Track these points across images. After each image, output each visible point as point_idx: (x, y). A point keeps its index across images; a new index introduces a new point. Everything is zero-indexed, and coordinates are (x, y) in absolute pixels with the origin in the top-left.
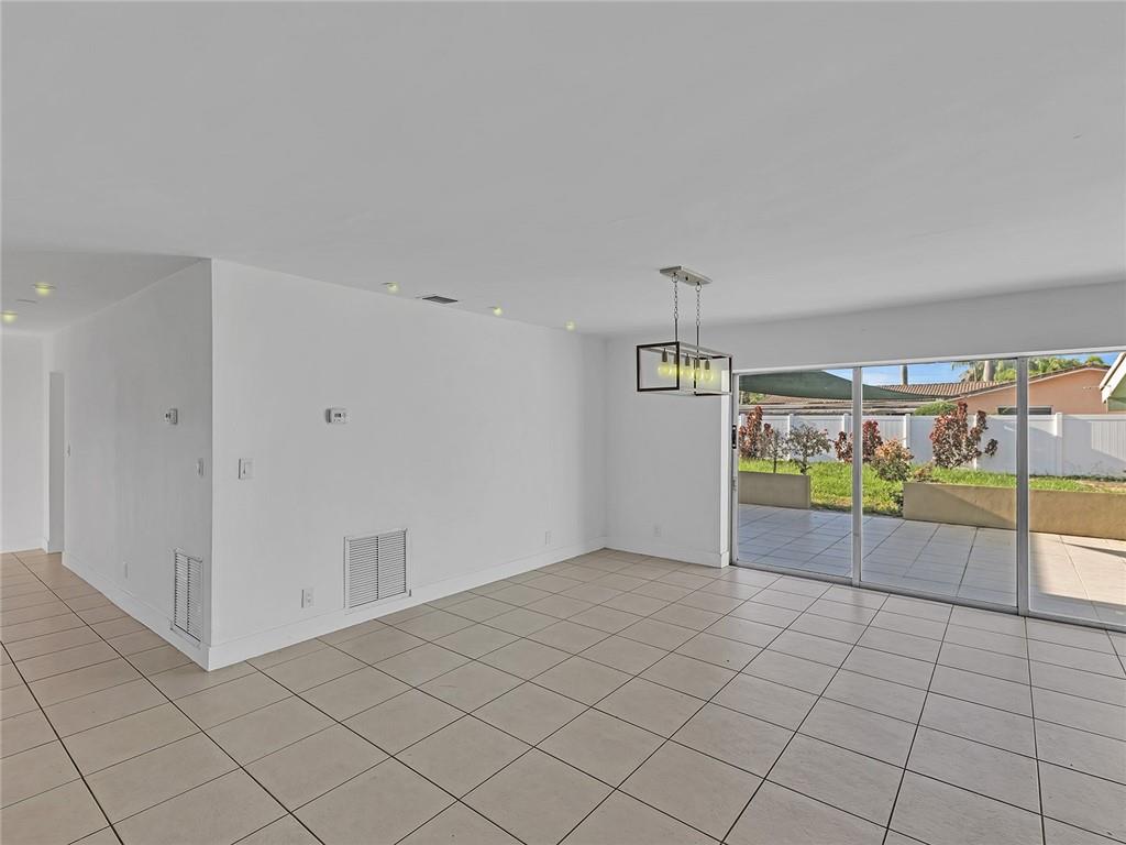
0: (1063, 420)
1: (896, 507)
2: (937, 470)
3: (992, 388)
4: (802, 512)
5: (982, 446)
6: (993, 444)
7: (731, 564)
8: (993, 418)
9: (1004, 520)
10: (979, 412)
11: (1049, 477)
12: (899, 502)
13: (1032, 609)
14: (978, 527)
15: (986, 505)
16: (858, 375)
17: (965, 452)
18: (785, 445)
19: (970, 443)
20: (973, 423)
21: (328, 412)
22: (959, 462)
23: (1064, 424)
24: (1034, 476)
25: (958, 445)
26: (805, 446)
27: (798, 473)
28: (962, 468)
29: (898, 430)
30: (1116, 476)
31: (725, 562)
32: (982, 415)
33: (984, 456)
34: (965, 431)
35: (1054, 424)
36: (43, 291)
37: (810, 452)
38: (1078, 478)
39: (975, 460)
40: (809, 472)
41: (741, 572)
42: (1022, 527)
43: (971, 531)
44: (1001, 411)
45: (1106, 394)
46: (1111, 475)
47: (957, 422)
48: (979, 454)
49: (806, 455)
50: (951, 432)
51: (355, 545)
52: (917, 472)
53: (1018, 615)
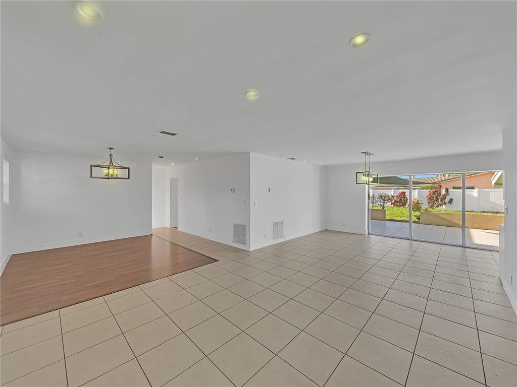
0: (479, 191)
1: (417, 220)
2: (430, 209)
3: (450, 179)
4: (384, 221)
5: (447, 200)
6: (451, 200)
7: (368, 234)
8: (451, 190)
9: (457, 224)
10: (446, 188)
11: (473, 211)
12: (419, 218)
13: (467, 245)
14: (447, 226)
15: (450, 219)
16: (410, 178)
17: (440, 203)
18: (376, 200)
19: (442, 200)
20: (443, 192)
21: (269, 189)
22: (438, 206)
23: (479, 193)
24: (467, 211)
25: (437, 200)
26: (384, 200)
27: (381, 208)
28: (439, 208)
29: (415, 195)
30: (500, 212)
31: (367, 233)
32: (447, 190)
33: (448, 204)
34: (440, 195)
35: (475, 193)
36: (196, 159)
37: (385, 202)
38: (484, 212)
39: (444, 206)
40: (385, 208)
41: (371, 236)
42: (463, 227)
43: (445, 228)
44: (454, 188)
45: (493, 182)
46: (498, 211)
47: (437, 192)
48: (445, 203)
49: (384, 203)
50: (434, 196)
51: (274, 223)
52: (424, 209)
53: (462, 247)
